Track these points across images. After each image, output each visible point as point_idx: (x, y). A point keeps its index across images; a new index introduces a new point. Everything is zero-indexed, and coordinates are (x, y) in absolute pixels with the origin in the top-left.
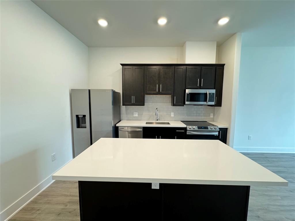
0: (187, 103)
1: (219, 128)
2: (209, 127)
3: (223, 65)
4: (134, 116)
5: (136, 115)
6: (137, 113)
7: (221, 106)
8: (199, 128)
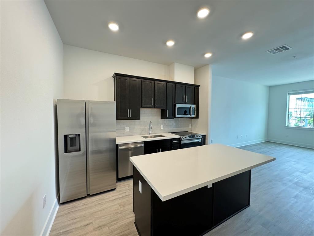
0: (177, 116)
1: (202, 136)
2: (195, 135)
3: (199, 86)
4: (125, 131)
5: (127, 130)
6: (129, 127)
7: (198, 118)
8: (190, 137)
